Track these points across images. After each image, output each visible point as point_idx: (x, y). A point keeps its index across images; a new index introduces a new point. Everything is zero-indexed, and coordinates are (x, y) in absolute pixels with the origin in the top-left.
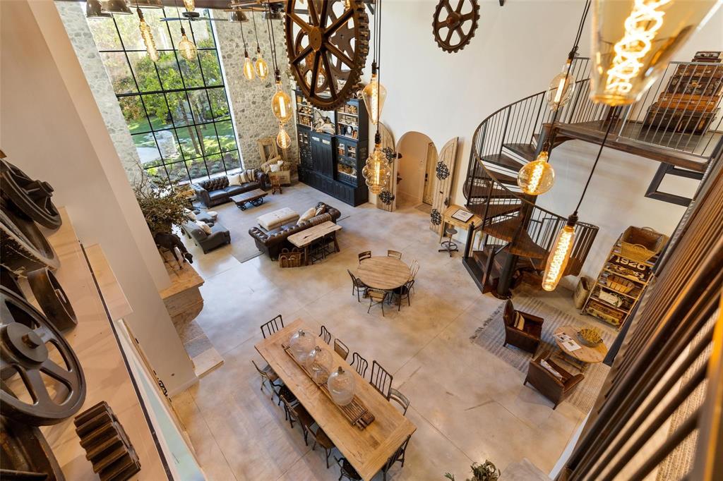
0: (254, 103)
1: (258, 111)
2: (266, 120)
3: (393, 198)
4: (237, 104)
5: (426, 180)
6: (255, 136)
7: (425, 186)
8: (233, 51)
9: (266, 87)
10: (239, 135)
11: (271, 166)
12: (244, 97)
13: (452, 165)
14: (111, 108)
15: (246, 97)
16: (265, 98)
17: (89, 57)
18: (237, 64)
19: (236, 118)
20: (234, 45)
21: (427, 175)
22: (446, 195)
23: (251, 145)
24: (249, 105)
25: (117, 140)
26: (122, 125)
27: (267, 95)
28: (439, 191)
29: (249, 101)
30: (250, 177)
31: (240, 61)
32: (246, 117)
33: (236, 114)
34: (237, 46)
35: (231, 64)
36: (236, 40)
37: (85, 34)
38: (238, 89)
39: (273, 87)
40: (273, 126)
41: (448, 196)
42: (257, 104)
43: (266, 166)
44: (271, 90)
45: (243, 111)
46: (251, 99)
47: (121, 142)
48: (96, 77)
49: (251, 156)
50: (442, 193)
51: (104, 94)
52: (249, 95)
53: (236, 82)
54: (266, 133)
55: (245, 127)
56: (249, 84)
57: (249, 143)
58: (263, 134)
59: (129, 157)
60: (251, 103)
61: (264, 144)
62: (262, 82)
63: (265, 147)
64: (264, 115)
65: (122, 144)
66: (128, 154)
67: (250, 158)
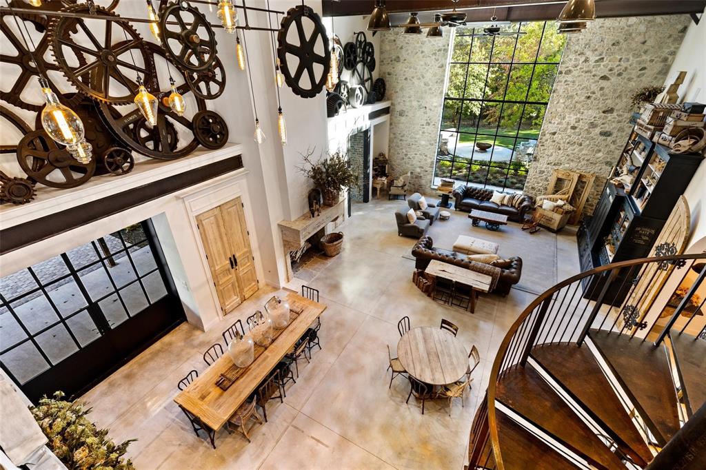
0: (574, 128)
1: (574, 138)
2: (581, 150)
4: (550, 125)
6: (555, 165)
8: (576, 66)
9: (604, 112)
11: (545, 201)
12: (564, 118)
15: (567, 119)
16: (593, 125)
17: (439, 68)
18: (574, 82)
20: (582, 60)
23: (544, 172)
24: (566, 129)
25: (429, 131)
26: (436, 121)
27: (600, 122)
29: (568, 124)
30: (514, 202)
31: (580, 78)
32: (554, 141)
33: (543, 135)
34: (586, 61)
35: (565, 81)
36: (589, 53)
37: (444, 50)
38: (559, 110)
39: (615, 114)
40: (588, 160)
42: (577, 130)
43: (541, 199)
44: (609, 118)
45: (554, 134)
46: (573, 123)
47: (430, 133)
48: (437, 83)
49: (538, 183)
51: (436, 96)
52: (571, 118)
53: (561, 101)
54: (573, 165)
55: (546, 152)
56: (578, 106)
57: (543, 169)
58: (568, 165)
59: (430, 146)
60: (569, 127)
61: (560, 176)
62: (600, 106)
63: (559, 181)
64: (581, 145)
65: (430, 135)
66: (430, 144)
67: (536, 184)
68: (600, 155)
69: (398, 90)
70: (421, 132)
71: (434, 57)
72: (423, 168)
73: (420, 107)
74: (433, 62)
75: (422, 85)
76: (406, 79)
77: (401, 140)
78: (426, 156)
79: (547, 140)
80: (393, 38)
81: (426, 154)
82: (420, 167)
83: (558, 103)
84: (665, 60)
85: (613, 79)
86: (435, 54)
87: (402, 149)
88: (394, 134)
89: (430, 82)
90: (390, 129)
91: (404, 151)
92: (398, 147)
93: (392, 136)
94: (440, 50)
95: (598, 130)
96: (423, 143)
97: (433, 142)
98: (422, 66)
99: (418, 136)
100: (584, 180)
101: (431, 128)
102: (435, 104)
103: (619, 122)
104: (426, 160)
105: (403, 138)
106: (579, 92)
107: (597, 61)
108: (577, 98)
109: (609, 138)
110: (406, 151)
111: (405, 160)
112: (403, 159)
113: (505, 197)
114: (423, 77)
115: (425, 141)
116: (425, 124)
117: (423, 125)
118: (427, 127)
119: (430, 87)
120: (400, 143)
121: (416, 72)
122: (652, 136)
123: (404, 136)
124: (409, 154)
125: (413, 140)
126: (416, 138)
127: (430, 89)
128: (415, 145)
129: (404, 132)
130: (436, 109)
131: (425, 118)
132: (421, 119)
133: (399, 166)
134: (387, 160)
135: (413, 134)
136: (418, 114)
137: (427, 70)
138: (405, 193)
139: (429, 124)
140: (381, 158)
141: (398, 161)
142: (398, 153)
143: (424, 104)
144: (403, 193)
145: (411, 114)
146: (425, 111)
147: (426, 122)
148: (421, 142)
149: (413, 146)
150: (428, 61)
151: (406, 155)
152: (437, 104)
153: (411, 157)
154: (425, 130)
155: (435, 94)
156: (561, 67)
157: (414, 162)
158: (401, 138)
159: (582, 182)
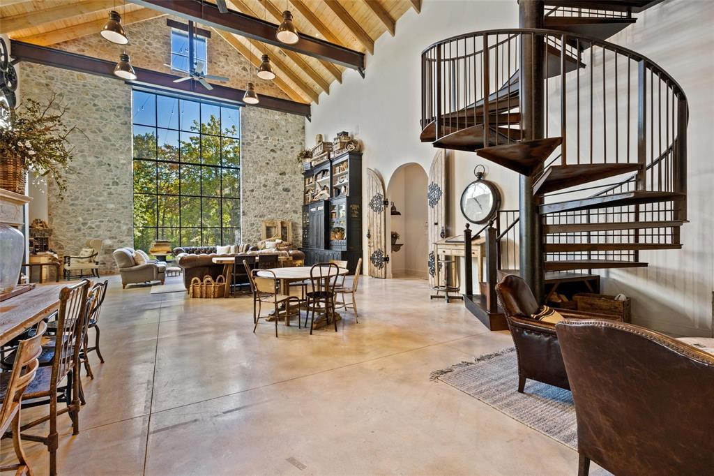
0: (265, 186)
1: (268, 194)
2: (275, 203)
3: (386, 259)
4: (247, 184)
6: (260, 217)
8: (253, 141)
9: (280, 174)
10: (243, 212)
12: (256, 179)
14: (124, 164)
15: (258, 179)
16: (277, 184)
17: (121, 124)
18: (255, 151)
19: (244, 195)
20: (255, 137)
22: (442, 225)
23: (254, 224)
24: (260, 187)
25: (118, 192)
26: (127, 180)
27: (280, 181)
28: (433, 223)
29: (260, 183)
31: (258, 149)
32: (254, 197)
33: (244, 192)
34: (258, 137)
35: (249, 150)
36: (258, 133)
37: (125, 108)
38: (251, 172)
39: (287, 176)
40: (282, 211)
41: (444, 227)
42: (268, 188)
43: (262, 243)
44: (285, 179)
45: (252, 191)
46: (263, 182)
47: (121, 195)
48: (121, 139)
49: (252, 235)
50: (437, 224)
51: (122, 153)
52: (261, 178)
53: (250, 165)
54: (273, 215)
55: (251, 206)
56: (263, 169)
57: (252, 222)
58: (270, 216)
59: (122, 210)
60: (262, 185)
61: (268, 225)
62: (277, 170)
63: (268, 229)
64: (273, 199)
65: (120, 197)
66: (123, 207)
67: (251, 237)
68: (288, 206)
70: (105, 194)
71: (113, 113)
72: (116, 238)
73: (100, 164)
74: (112, 118)
75: (100, 139)
77: (73, 205)
78: (119, 222)
79: (249, 197)
80: (44, 82)
81: (118, 219)
82: (111, 238)
83: (248, 166)
84: (301, 144)
85: (278, 152)
86: (114, 110)
87: (76, 217)
88: (58, 197)
89: (110, 138)
90: (50, 191)
91: (80, 219)
92: (68, 213)
93: (54, 200)
94: (120, 107)
95: (280, 188)
96: (112, 206)
98: (97, 119)
99: (101, 199)
100: (285, 225)
101: (120, 188)
102: (122, 162)
103: (291, 181)
104: (119, 227)
105: (76, 202)
106: (261, 159)
107: (265, 139)
108: (260, 164)
109: (289, 193)
110: (84, 219)
111: (83, 231)
112: (79, 230)
113: (230, 248)
114: (100, 131)
115: (114, 203)
116: (111, 183)
117: (108, 185)
118: (116, 187)
119: (113, 142)
120: (71, 208)
121: (88, 125)
122: (329, 157)
123: (76, 199)
124: (89, 222)
125: (95, 204)
126: (98, 201)
127: (113, 145)
128: (99, 209)
129: (76, 194)
130: (125, 167)
131: (110, 177)
132: (105, 178)
133: (73, 242)
134: (51, 230)
135: (92, 196)
136: (98, 172)
137: (105, 125)
138: (97, 266)
139: (117, 184)
140: (38, 227)
141: (69, 235)
142: (69, 223)
143: (105, 160)
144: (93, 266)
145: (86, 172)
146: (109, 168)
147: (112, 181)
148: (108, 206)
149: (95, 212)
150: (105, 116)
151: (84, 224)
152: (124, 162)
153: (93, 226)
154: (112, 190)
155: (121, 150)
156: (242, 140)
157: (100, 232)
158: (72, 202)
159: (284, 228)
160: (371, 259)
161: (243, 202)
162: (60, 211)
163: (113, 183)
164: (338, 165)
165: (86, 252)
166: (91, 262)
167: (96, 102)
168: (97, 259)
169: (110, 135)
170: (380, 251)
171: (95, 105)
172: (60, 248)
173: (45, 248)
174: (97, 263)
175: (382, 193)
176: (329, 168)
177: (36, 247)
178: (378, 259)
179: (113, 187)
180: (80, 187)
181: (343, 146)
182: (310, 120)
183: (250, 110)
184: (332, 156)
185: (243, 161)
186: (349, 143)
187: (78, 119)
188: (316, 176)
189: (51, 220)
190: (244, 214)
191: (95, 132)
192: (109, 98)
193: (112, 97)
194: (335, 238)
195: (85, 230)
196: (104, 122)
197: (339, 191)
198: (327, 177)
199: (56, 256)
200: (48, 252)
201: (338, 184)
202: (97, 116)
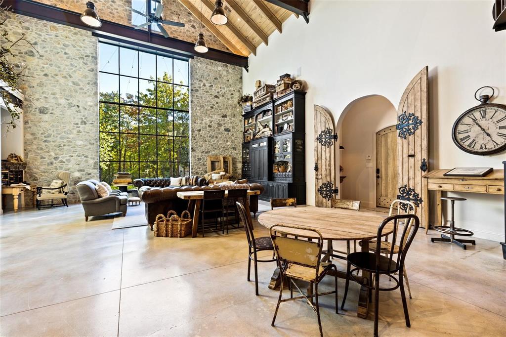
0: (210, 126)
1: (212, 133)
2: (218, 141)
3: (336, 191)
4: (195, 124)
5: (378, 177)
6: (206, 153)
7: (378, 184)
8: (200, 88)
9: (222, 117)
10: (192, 149)
11: (213, 175)
12: (202, 120)
13: (425, 107)
14: (91, 106)
15: (204, 121)
16: (220, 125)
17: (89, 70)
18: (201, 97)
19: (192, 134)
20: (202, 84)
21: (378, 171)
22: (422, 155)
23: (201, 159)
24: (206, 127)
25: (86, 130)
26: (94, 120)
27: (222, 123)
28: (405, 156)
29: (206, 124)
30: (191, 182)
31: (204, 95)
32: (201, 136)
33: (193, 131)
34: (204, 85)
35: (197, 96)
36: (204, 81)
37: (93, 57)
38: (198, 114)
39: (228, 118)
40: (224, 148)
41: (425, 156)
42: (212, 128)
43: (209, 175)
44: (226, 120)
45: (200, 130)
46: (208, 123)
47: (88, 133)
48: (89, 84)
49: (199, 168)
50: (413, 156)
51: (89, 96)
52: (207, 120)
53: (198, 108)
54: (216, 152)
55: (198, 144)
56: (209, 112)
57: (199, 157)
58: (213, 152)
59: (89, 146)
60: (207, 126)
61: (212, 159)
62: (220, 113)
63: (213, 163)
64: (217, 138)
65: (88, 134)
66: (90, 143)
67: (198, 170)
68: (228, 143)
69: (35, 85)
70: (75, 132)
71: (81, 61)
72: (84, 171)
73: (70, 106)
74: (81, 65)
75: (71, 84)
76: (46, 75)
77: (45, 141)
78: (86, 157)
79: (196, 135)
81: (86, 154)
83: (196, 110)
84: (239, 91)
85: (221, 98)
86: (82, 58)
87: (48, 152)
88: (33, 134)
89: (79, 82)
90: (25, 128)
91: (52, 154)
92: (42, 149)
93: (29, 137)
94: (88, 56)
95: (223, 128)
96: (80, 143)
97: (92, 141)
98: (67, 66)
99: (71, 136)
100: (227, 160)
101: (88, 127)
102: (89, 104)
103: (231, 123)
104: (87, 161)
105: (49, 139)
106: (206, 104)
107: (210, 86)
108: (206, 108)
109: (230, 133)
110: (56, 154)
111: (55, 165)
112: (52, 163)
113: (182, 180)
114: (70, 76)
115: (82, 140)
116: (79, 123)
117: (77, 124)
118: (84, 126)
119: (81, 86)
120: (44, 144)
121: (60, 71)
122: (272, 97)
123: (49, 136)
124: (60, 156)
125: (65, 140)
126: (68, 138)
127: (81, 89)
128: (69, 145)
129: (50, 132)
130: (91, 108)
131: (79, 117)
132: (74, 118)
133: (46, 174)
134: (25, 164)
135: (63, 134)
136: (69, 112)
137: (75, 71)
138: (66, 197)
139: (85, 123)
140: (13, 161)
141: (42, 168)
142: (42, 158)
143: (75, 102)
144: (62, 196)
145: (57, 112)
146: (78, 109)
147: (80, 120)
148: (77, 142)
149: (66, 148)
150: (75, 63)
151: (56, 158)
152: (92, 104)
153: (64, 160)
154: (80, 129)
155: (88, 94)
156: (191, 87)
157: (70, 166)
158: (45, 139)
159: (225, 162)
160: (318, 190)
161: (191, 140)
162: (35, 147)
163: (82, 122)
164: (281, 104)
165: (56, 184)
166: (60, 192)
167: (67, 51)
168: (66, 190)
169: (79, 80)
170: (330, 183)
171: (66, 53)
172: (34, 180)
173: (20, 180)
174: (66, 194)
175: (332, 128)
176: (271, 108)
177: (11, 179)
178: (326, 191)
179: (81, 126)
180: (53, 126)
181: (287, 86)
182: (247, 71)
183: (198, 62)
184: (275, 97)
185: (192, 105)
186: (293, 84)
187: (51, 65)
188: (257, 117)
189: (26, 155)
190: (193, 150)
191: (65, 77)
192: (79, 48)
193: (81, 47)
194: (277, 171)
195: (57, 164)
196: (74, 69)
197: (282, 129)
198: (269, 117)
199: (28, 187)
200: (21, 184)
201: (280, 121)
202: (68, 63)
